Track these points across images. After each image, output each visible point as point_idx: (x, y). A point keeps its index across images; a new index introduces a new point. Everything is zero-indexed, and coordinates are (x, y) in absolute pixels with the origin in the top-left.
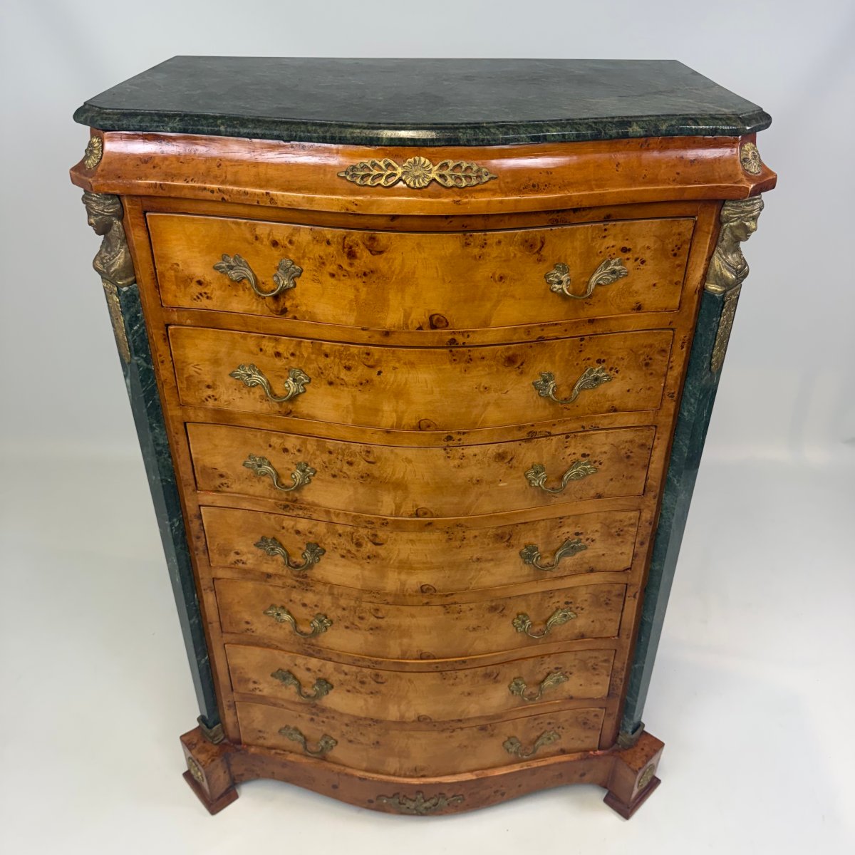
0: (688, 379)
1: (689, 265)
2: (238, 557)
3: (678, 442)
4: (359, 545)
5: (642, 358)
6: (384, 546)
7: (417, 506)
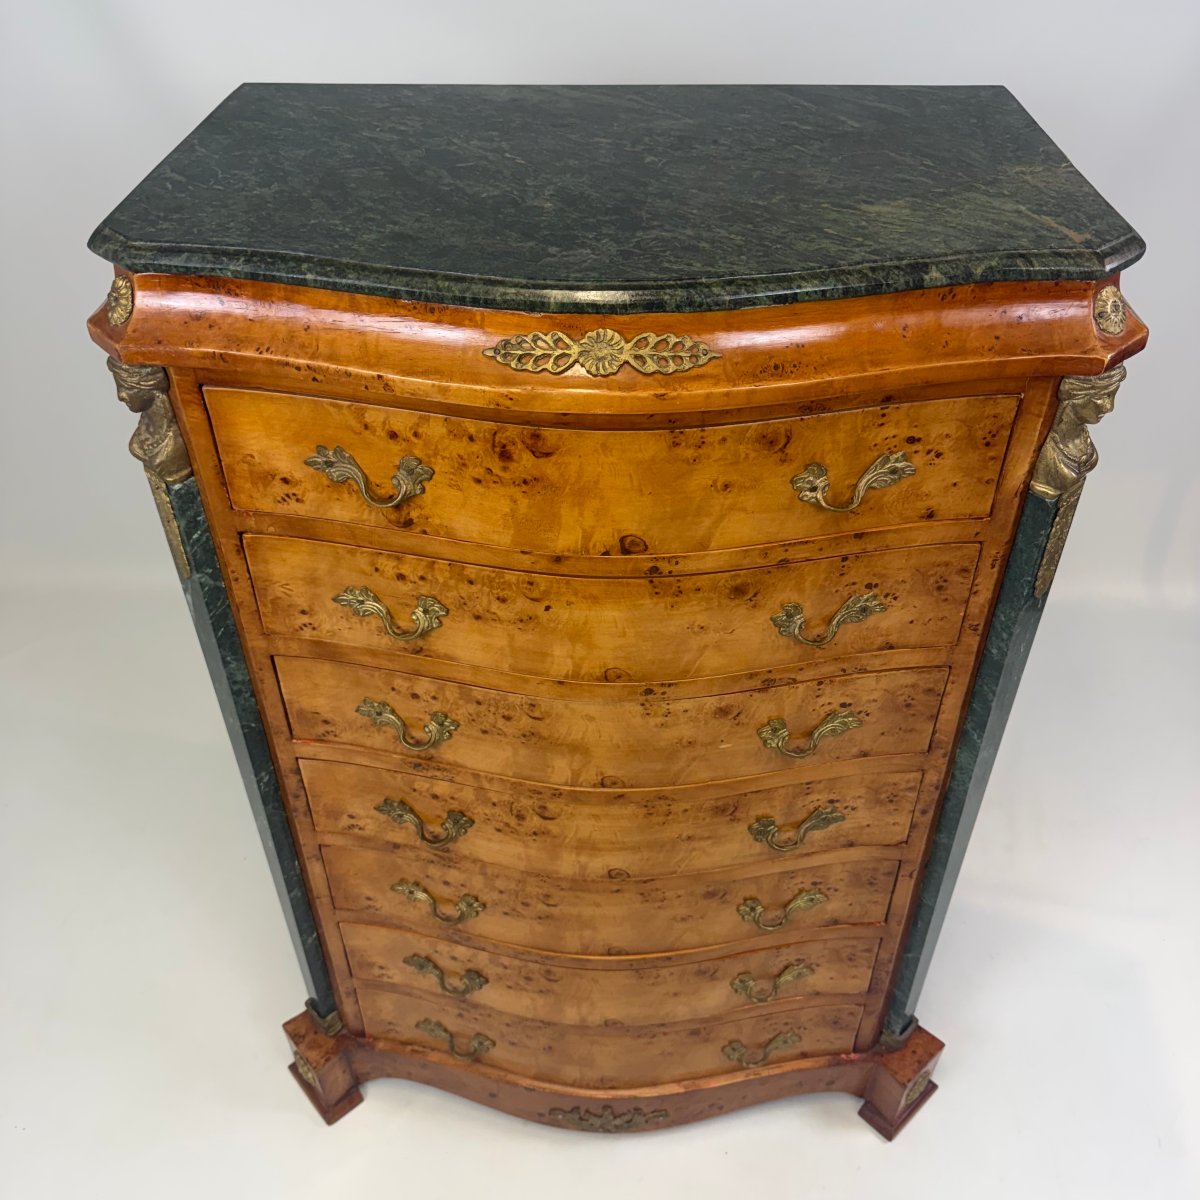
0: (1000, 605)
1: (1008, 459)
2: (353, 822)
3: (981, 686)
4: (520, 817)
5: (932, 580)
6: (556, 821)
7: (602, 774)
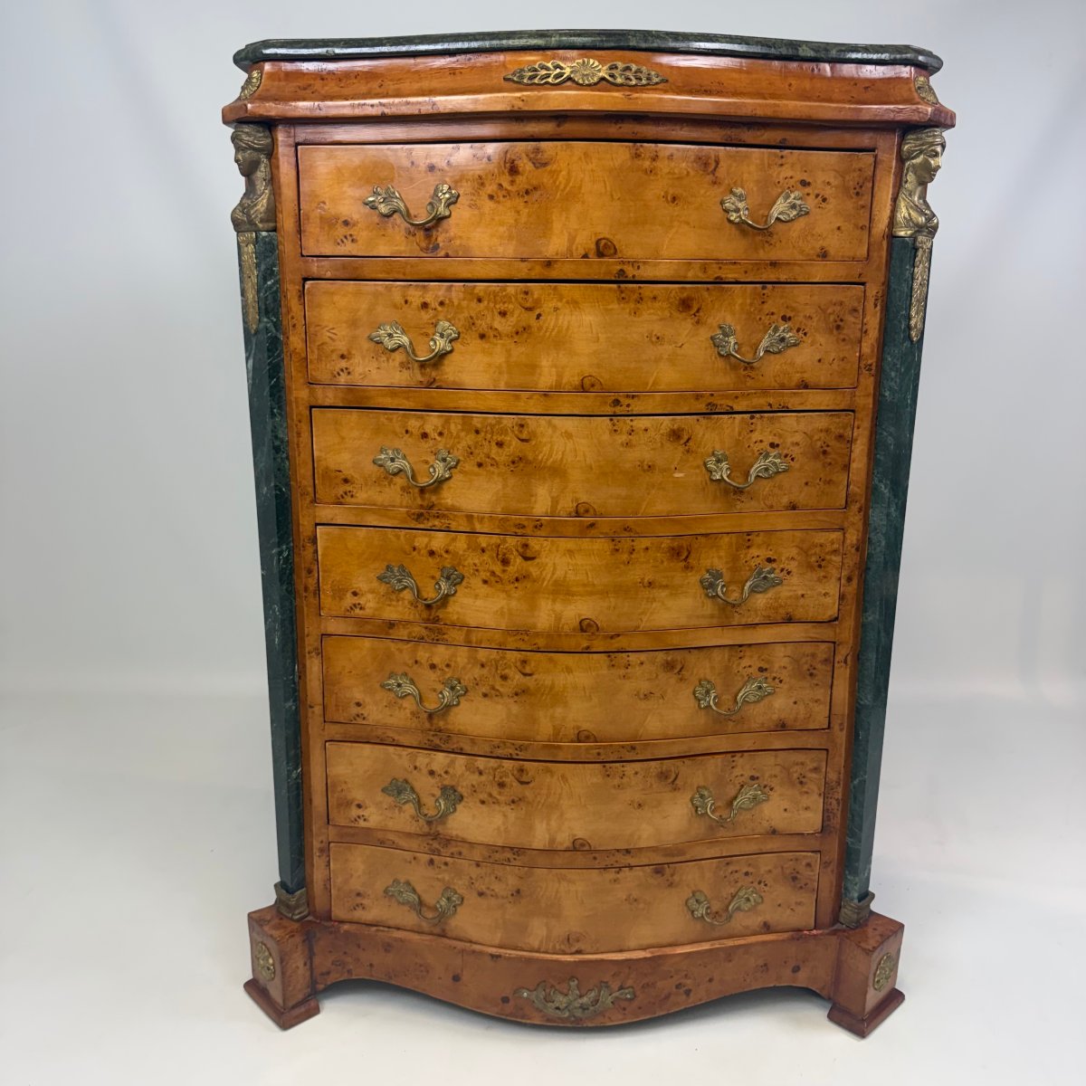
0: (886, 348)
1: (874, 206)
2: (355, 600)
3: (881, 434)
5: (832, 318)
6: (537, 561)
7: (577, 500)
